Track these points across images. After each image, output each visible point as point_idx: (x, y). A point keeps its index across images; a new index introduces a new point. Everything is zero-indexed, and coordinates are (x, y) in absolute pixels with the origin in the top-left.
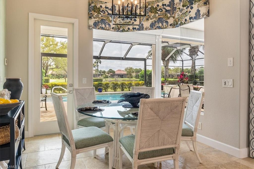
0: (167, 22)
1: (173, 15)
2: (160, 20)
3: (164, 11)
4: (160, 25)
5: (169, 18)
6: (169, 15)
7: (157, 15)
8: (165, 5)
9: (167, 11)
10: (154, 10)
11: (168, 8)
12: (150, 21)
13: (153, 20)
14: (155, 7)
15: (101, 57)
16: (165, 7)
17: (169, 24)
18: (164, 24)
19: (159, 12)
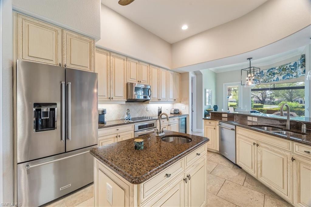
0: (292, 75)
1: (296, 71)
2: (288, 74)
3: (290, 69)
4: (288, 77)
5: (293, 73)
6: (293, 71)
7: (286, 72)
8: (291, 66)
9: (292, 69)
10: (284, 70)
11: (293, 68)
12: (282, 76)
13: (284, 75)
14: (285, 68)
15: (275, 88)
16: (291, 67)
17: (294, 76)
18: (291, 76)
19: (287, 71)
